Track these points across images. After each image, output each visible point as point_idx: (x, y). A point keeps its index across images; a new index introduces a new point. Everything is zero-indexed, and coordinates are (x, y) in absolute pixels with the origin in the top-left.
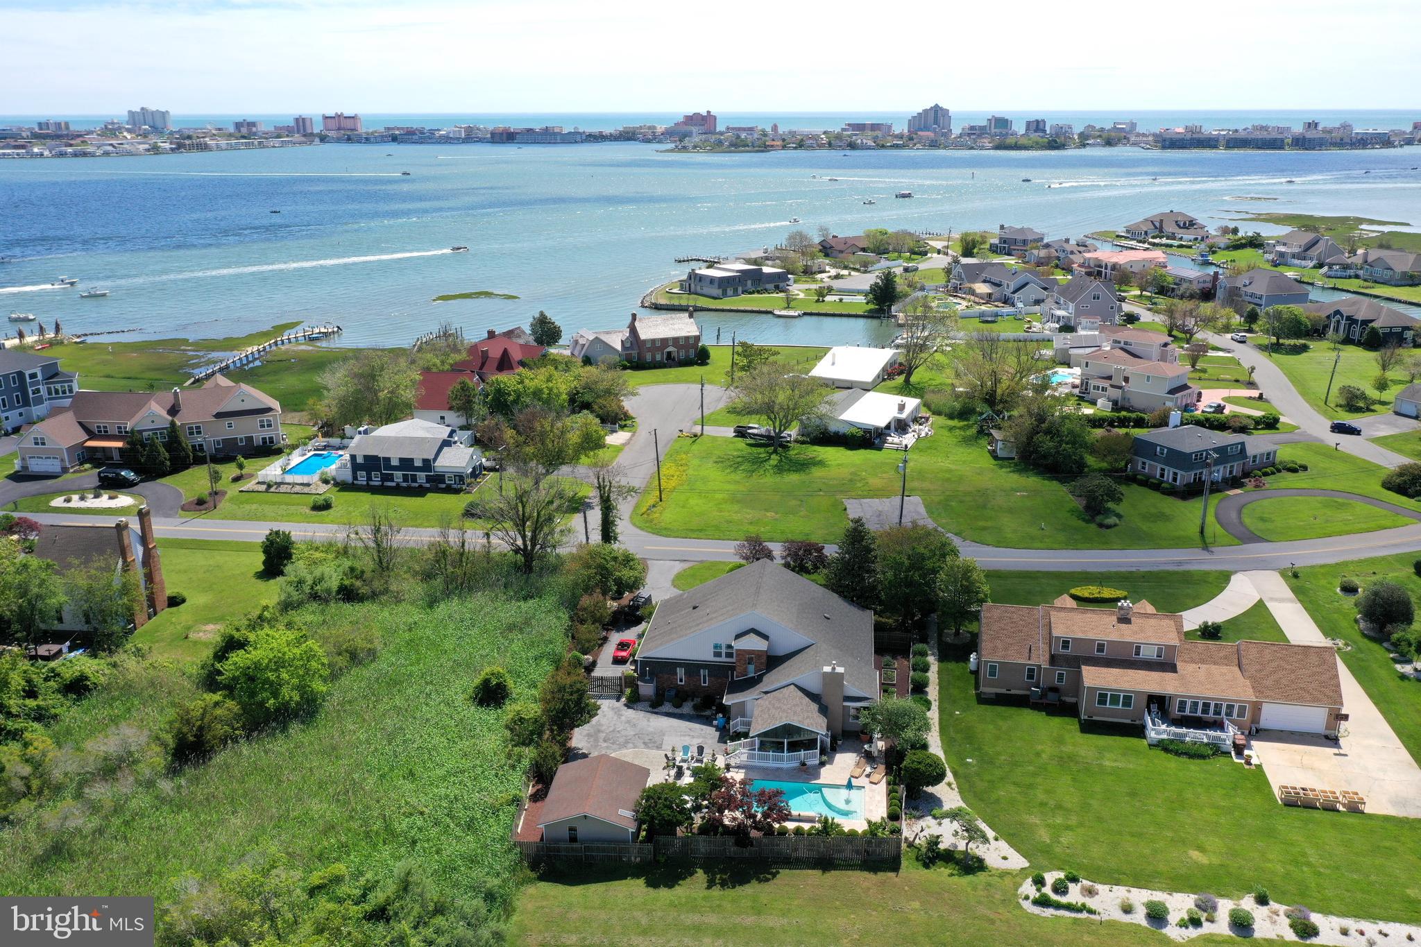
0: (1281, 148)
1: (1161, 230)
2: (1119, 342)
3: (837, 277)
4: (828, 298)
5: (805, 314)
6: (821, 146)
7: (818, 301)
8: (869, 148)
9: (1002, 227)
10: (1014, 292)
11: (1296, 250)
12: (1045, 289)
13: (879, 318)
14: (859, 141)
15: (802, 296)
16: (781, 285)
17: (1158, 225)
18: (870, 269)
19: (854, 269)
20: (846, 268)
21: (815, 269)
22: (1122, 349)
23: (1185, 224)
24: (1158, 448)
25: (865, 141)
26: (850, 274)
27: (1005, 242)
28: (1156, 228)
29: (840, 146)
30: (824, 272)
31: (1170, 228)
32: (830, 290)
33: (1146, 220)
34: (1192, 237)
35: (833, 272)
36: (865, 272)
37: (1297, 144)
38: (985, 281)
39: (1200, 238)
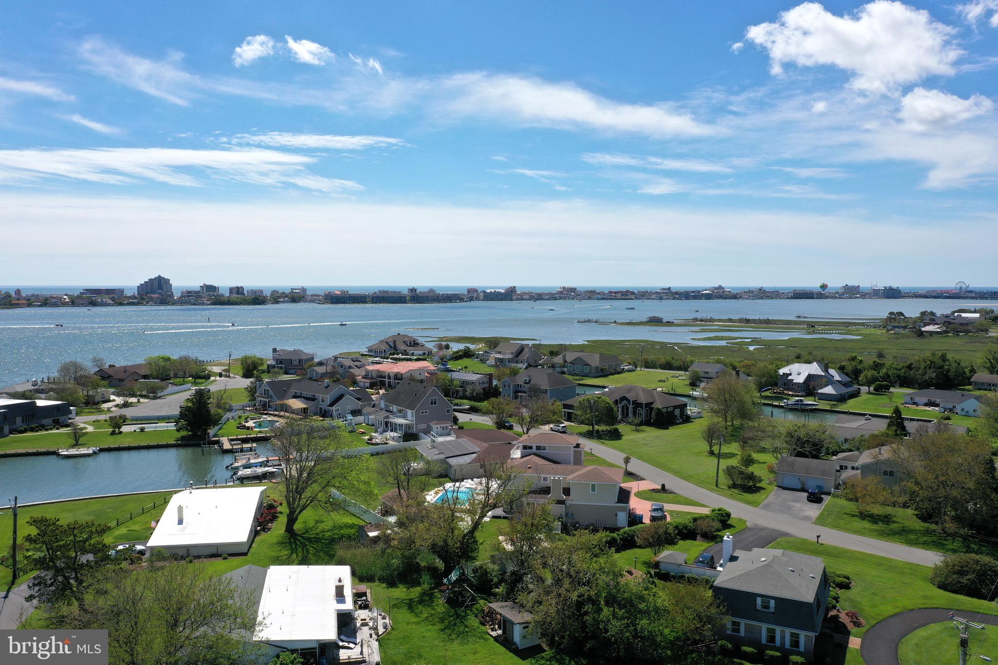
0: (405, 302)
1: (395, 348)
2: (531, 448)
3: (126, 405)
4: (125, 429)
5: (102, 450)
6: (65, 304)
7: (113, 433)
8: (109, 305)
9: (275, 350)
10: (332, 405)
11: (510, 356)
12: (359, 399)
13: (199, 445)
14: (99, 300)
15: (90, 429)
16: (62, 419)
17: (392, 344)
18: (159, 395)
19: (142, 396)
20: (133, 395)
21: (98, 398)
22: (536, 455)
23: (410, 343)
24: (759, 600)
25: (104, 300)
26: (139, 401)
27: (281, 363)
28: (391, 347)
29: (82, 304)
30: (109, 401)
31: (401, 347)
32: (124, 420)
33: (381, 342)
34: (421, 352)
35: (119, 400)
36: (155, 398)
37: (414, 300)
38: (295, 397)
39: (427, 353)
